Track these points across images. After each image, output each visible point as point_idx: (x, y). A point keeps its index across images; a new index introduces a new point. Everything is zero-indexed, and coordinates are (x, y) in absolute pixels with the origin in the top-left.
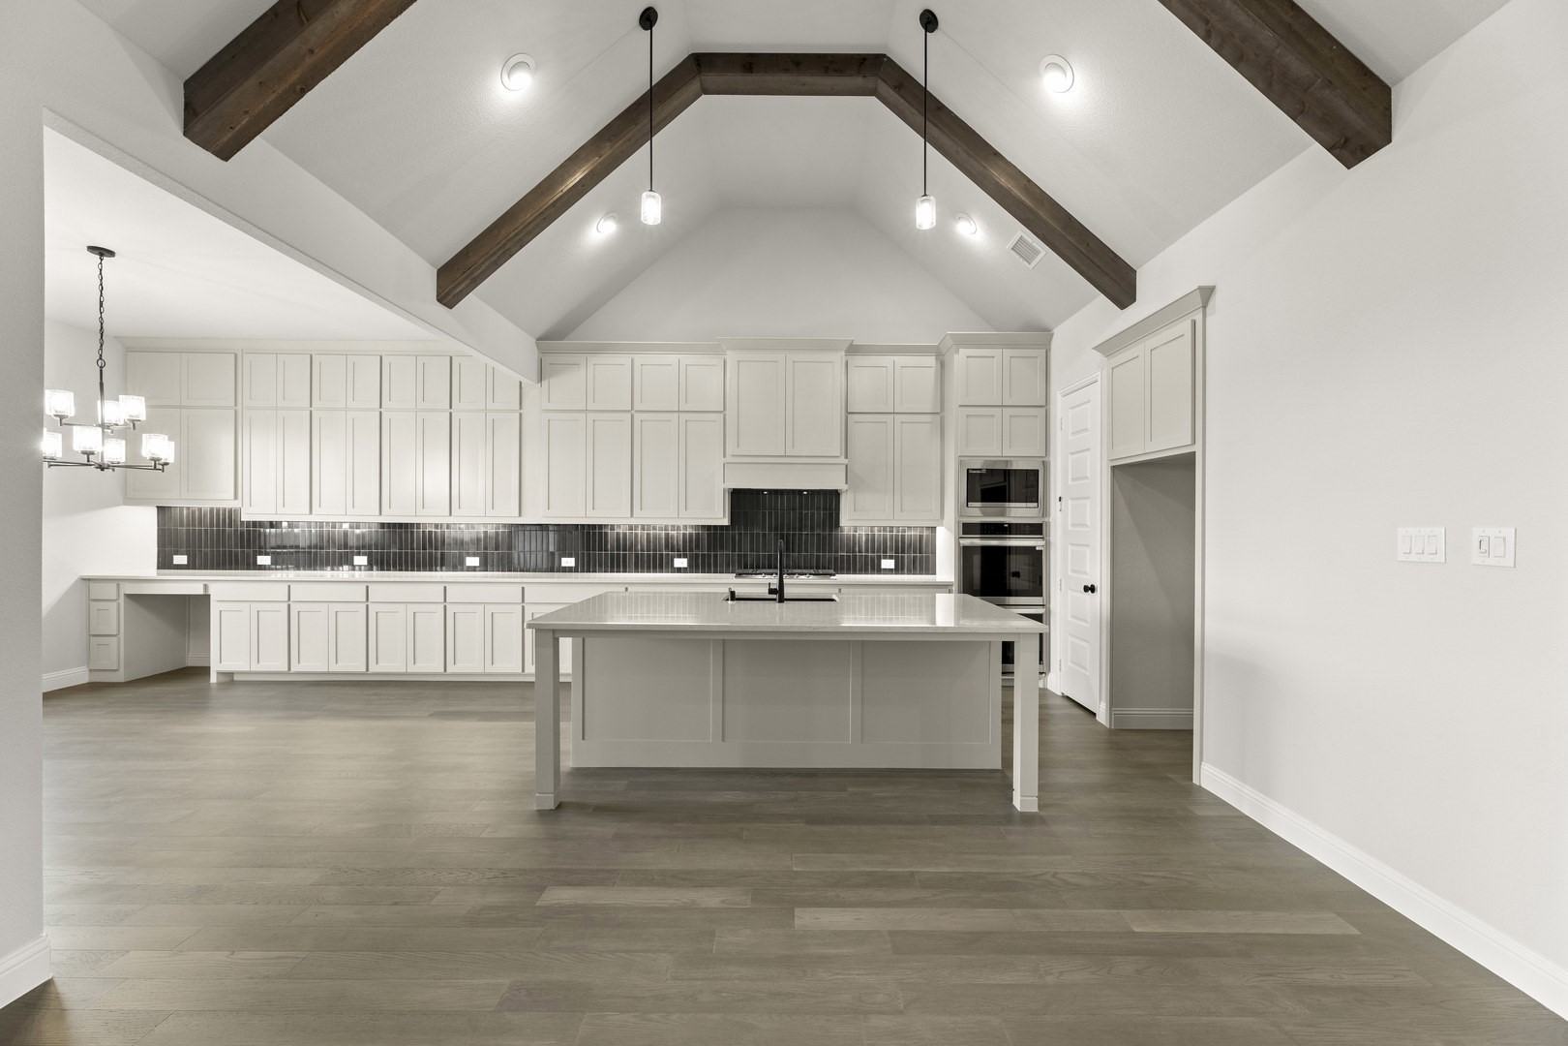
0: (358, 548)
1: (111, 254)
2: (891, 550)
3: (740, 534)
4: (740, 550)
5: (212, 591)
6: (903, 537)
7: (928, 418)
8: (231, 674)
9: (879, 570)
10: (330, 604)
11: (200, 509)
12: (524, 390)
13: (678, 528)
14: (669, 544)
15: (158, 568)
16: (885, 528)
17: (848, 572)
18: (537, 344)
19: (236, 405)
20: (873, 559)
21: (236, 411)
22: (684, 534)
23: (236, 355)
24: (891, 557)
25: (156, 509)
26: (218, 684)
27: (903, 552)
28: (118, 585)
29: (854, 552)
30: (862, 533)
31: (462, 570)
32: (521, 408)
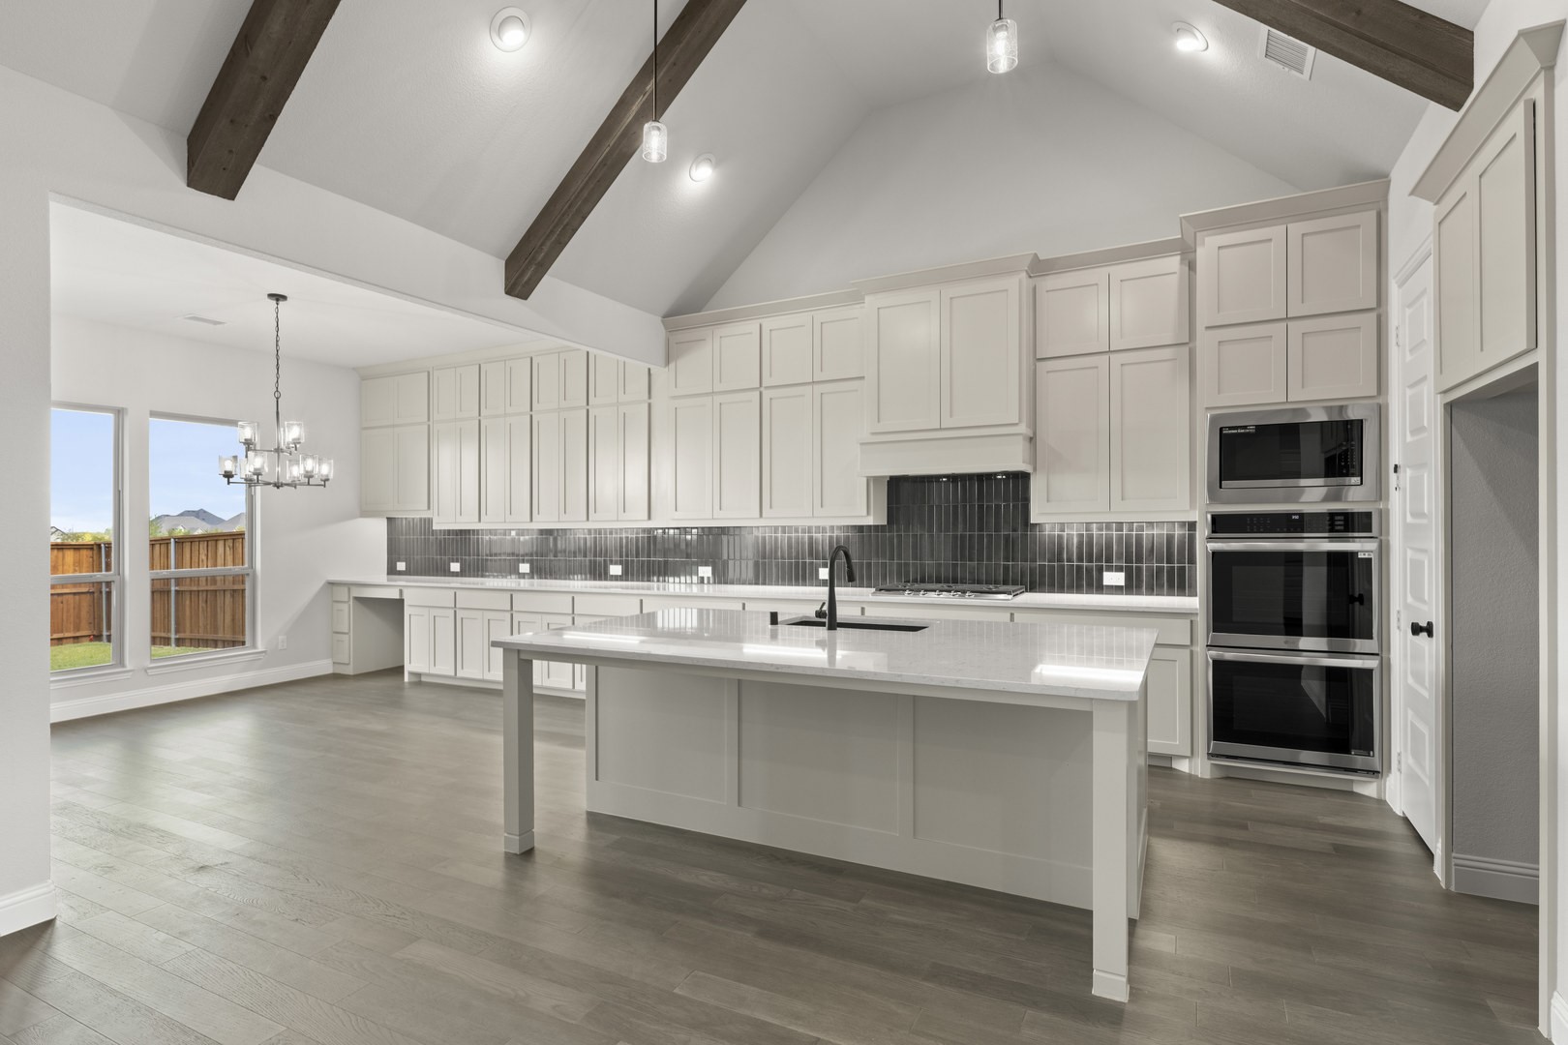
0: (523, 556)
1: (284, 298)
2: (1119, 558)
3: (899, 537)
4: (899, 558)
5: (405, 597)
6: (1139, 538)
7: (1167, 353)
8: (419, 675)
9: (1100, 588)
10: (485, 612)
11: (413, 519)
12: (653, 377)
13: (824, 530)
14: (813, 550)
15: (388, 574)
16: (1108, 525)
17: (1052, 590)
18: (663, 322)
19: (429, 420)
20: (1089, 570)
21: (429, 426)
22: (831, 538)
23: (429, 373)
24: (1119, 569)
25: (386, 520)
26: (410, 683)
27: (1139, 560)
28: (349, 590)
29: (1060, 560)
30: (1073, 534)
31: (606, 579)
32: (650, 398)
